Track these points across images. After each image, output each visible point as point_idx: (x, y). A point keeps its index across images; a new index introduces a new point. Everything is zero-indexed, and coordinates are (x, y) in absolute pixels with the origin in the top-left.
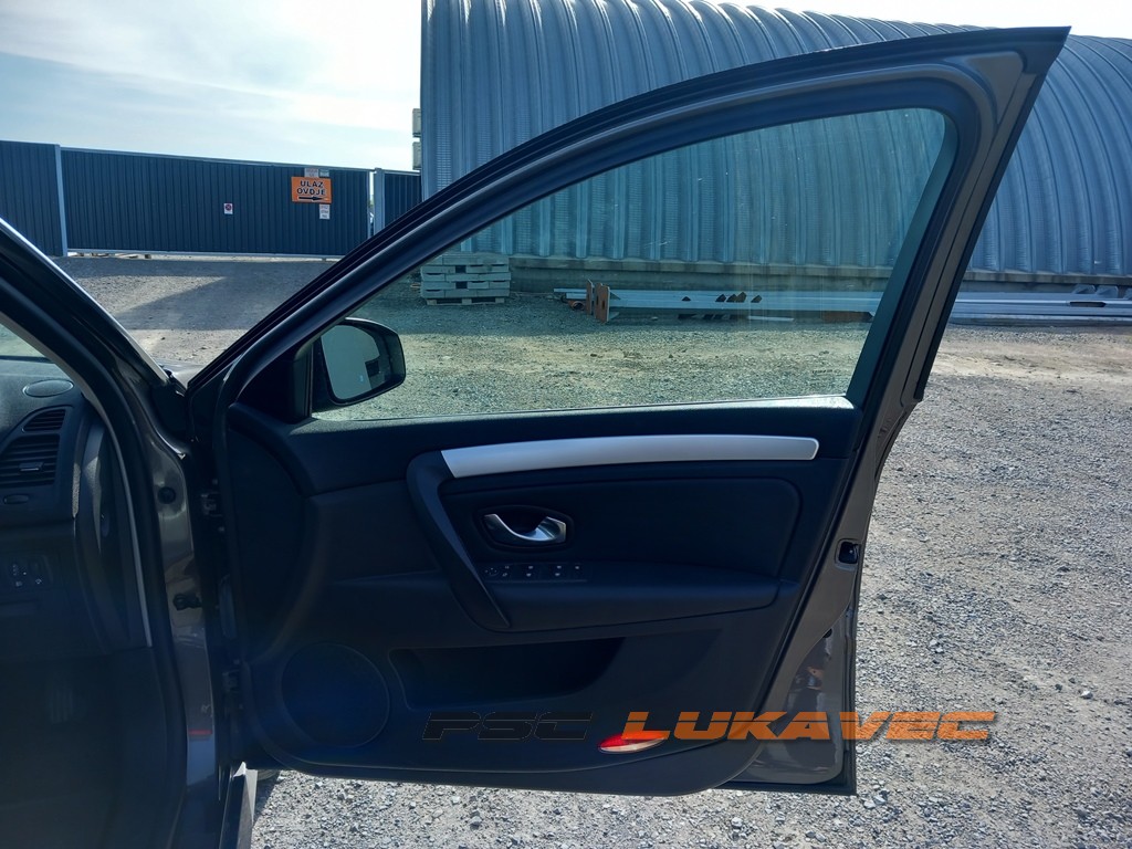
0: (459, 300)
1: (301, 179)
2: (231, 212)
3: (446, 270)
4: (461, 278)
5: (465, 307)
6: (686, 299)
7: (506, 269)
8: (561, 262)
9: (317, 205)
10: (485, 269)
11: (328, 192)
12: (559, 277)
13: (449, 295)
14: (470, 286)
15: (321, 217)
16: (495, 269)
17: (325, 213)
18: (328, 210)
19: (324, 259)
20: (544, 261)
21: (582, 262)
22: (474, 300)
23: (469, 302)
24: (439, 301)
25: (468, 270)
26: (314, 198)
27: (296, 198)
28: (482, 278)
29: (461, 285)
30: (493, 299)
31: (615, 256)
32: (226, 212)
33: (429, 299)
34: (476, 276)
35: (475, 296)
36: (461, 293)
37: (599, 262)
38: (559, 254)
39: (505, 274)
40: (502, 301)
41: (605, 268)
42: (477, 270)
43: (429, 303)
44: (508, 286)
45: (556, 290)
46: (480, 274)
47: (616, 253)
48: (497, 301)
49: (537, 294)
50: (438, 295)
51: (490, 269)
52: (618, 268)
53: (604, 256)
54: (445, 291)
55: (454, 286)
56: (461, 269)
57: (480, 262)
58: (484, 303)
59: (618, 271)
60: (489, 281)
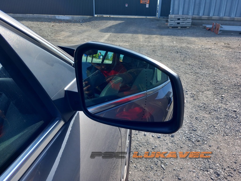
0: (177, 27)
3: (175, 19)
4: (179, 21)
5: (179, 29)
7: (191, 19)
8: (205, 17)
10: (185, 19)
11: (148, 1)
13: (175, 26)
14: (181, 24)
15: (146, 7)
16: (188, 19)
18: (148, 5)
19: (146, 17)
21: (211, 17)
22: (181, 27)
23: (179, 28)
24: (172, 27)
25: (181, 19)
26: (145, 2)
27: (141, 2)
28: (184, 22)
29: (178, 23)
30: (186, 27)
32: (126, 6)
33: (170, 27)
34: (183, 21)
35: (182, 26)
36: (178, 25)
37: (216, 17)
38: (205, 15)
39: (190, 21)
40: (188, 28)
41: (218, 19)
42: (183, 19)
43: (170, 28)
44: (190, 24)
45: (203, 25)
46: (184, 20)
47: (222, 15)
48: (187, 28)
49: (198, 26)
50: (172, 26)
51: (186, 19)
52: (222, 19)
53: (218, 16)
54: (174, 25)
55: (177, 24)
56: (179, 19)
57: (184, 17)
58: (184, 28)
59: (221, 20)
60: (186, 22)
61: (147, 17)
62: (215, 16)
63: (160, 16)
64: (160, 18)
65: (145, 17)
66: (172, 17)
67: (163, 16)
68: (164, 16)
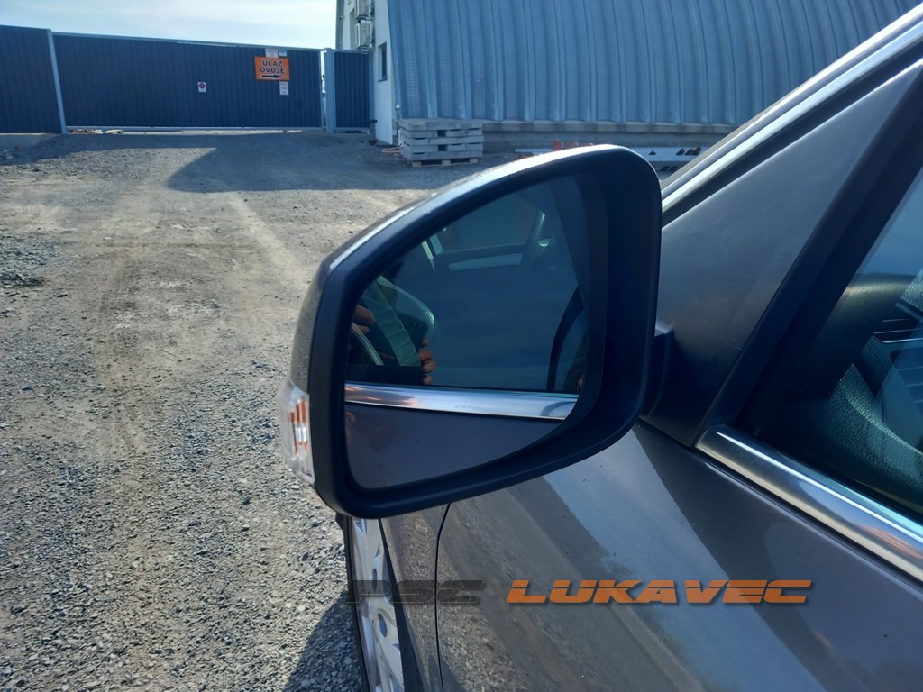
0: (439, 162)
1: (263, 59)
2: (204, 90)
3: (429, 135)
4: (442, 141)
5: (446, 168)
6: (653, 153)
7: (480, 132)
8: (514, 125)
9: (278, 82)
10: (463, 133)
11: (286, 70)
12: (510, 139)
13: (433, 158)
14: (450, 148)
15: (281, 93)
16: (471, 133)
17: (284, 89)
18: (287, 87)
19: (285, 131)
20: (500, 125)
21: (531, 125)
22: (453, 161)
23: (447, 163)
24: (424, 163)
25: (449, 134)
26: (275, 76)
27: (260, 76)
28: (459, 141)
29: (442, 148)
30: (467, 160)
31: (558, 118)
32: (200, 90)
33: (415, 161)
34: (455, 139)
35: (454, 157)
36: (442, 155)
37: (545, 124)
38: (510, 119)
39: (479, 138)
40: (475, 161)
41: (551, 129)
42: (456, 134)
43: (414, 165)
44: (481, 147)
45: (517, 150)
46: (458, 137)
47: (558, 117)
48: (472, 161)
49: (496, 155)
50: (424, 158)
51: (467, 133)
52: (562, 129)
53: (548, 119)
54: (429, 154)
55: (436, 149)
56: (441, 133)
57: (458, 127)
58: (461, 164)
59: (561, 132)
60: (466, 144)
61: (288, 131)
62: (540, 119)
63: (338, 126)
64: (335, 132)
65: (281, 132)
66: (417, 126)
67: (346, 126)
68: (351, 126)
